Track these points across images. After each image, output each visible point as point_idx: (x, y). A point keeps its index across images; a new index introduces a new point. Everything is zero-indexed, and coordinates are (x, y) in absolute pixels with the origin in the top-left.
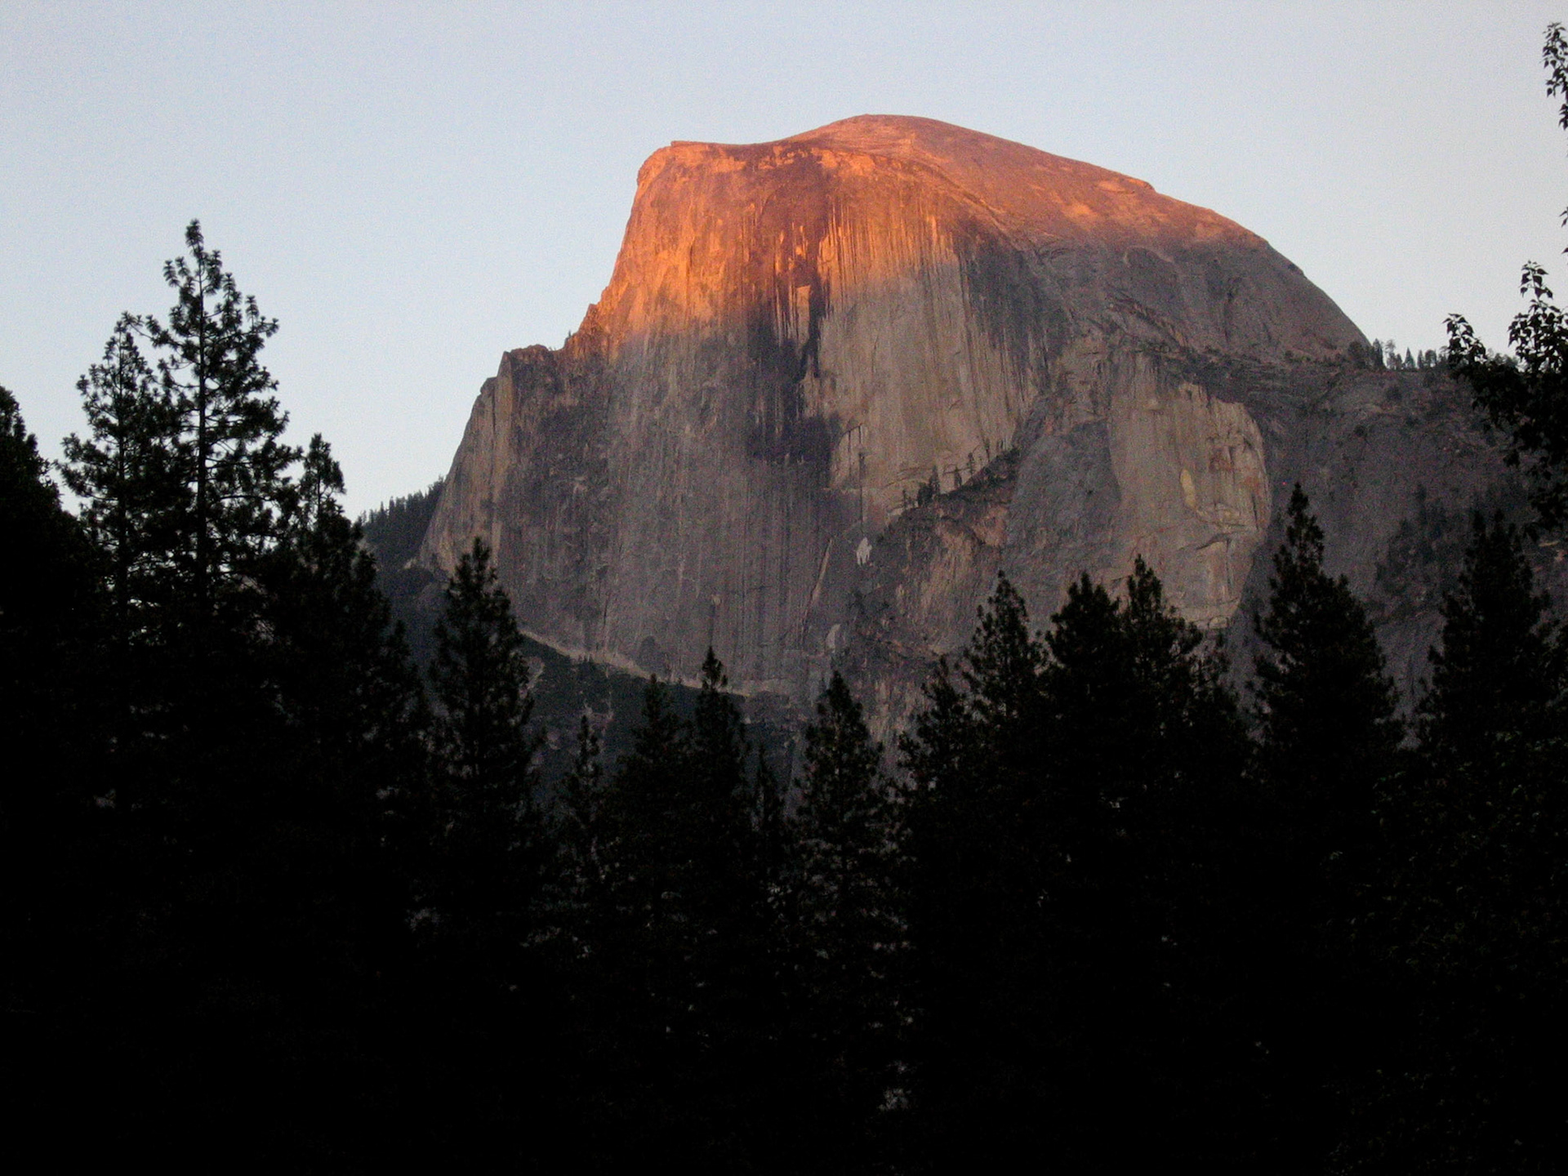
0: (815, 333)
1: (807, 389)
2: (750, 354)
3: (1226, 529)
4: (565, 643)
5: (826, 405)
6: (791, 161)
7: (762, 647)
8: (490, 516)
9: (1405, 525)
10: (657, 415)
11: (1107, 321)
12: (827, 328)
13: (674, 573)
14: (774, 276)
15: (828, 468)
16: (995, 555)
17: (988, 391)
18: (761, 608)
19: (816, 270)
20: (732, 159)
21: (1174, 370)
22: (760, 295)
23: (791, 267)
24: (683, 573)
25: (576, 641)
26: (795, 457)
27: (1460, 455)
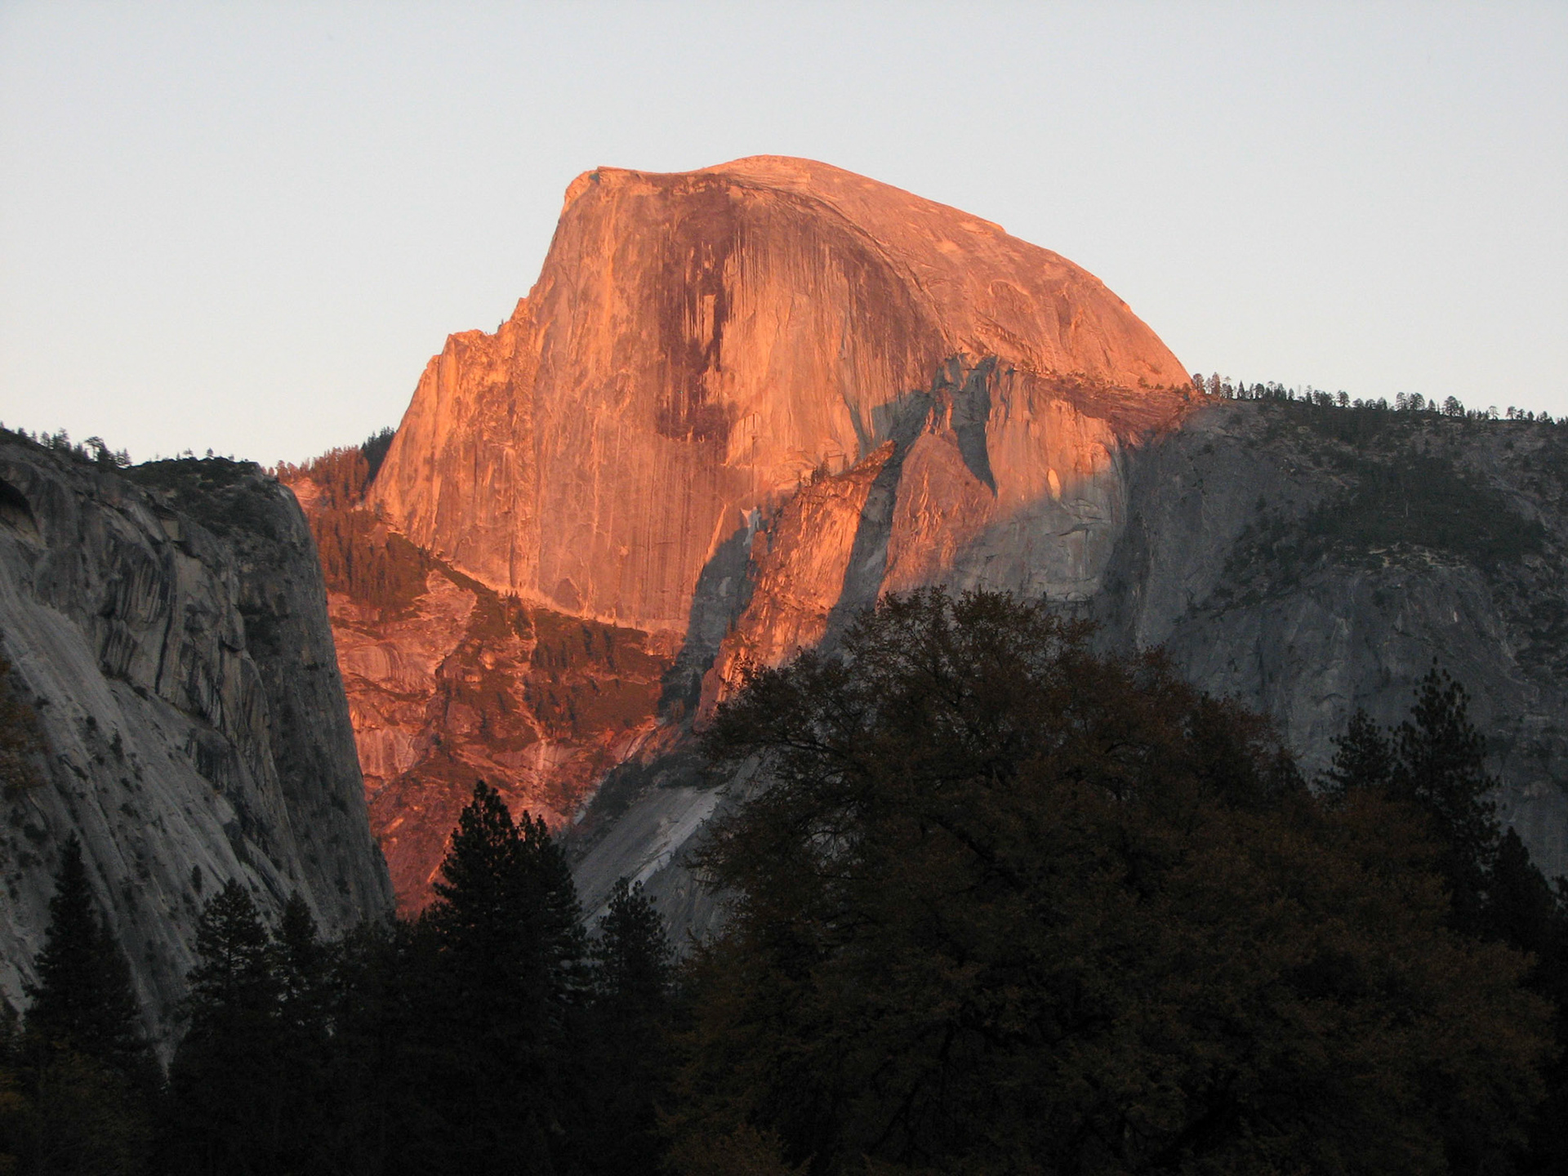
0: (718, 334)
1: (709, 380)
2: (661, 349)
3: (1086, 521)
4: (493, 580)
5: (725, 395)
6: (703, 190)
7: (663, 592)
8: (432, 470)
9: (1248, 528)
10: (578, 395)
11: (976, 342)
12: (728, 331)
13: (588, 527)
14: (685, 284)
15: (725, 447)
16: (876, 529)
17: (869, 392)
18: (663, 559)
19: (721, 281)
20: (650, 184)
21: (1047, 388)
22: (671, 299)
23: (699, 278)
24: (597, 527)
25: (502, 580)
26: (696, 435)
27: (1294, 474)
